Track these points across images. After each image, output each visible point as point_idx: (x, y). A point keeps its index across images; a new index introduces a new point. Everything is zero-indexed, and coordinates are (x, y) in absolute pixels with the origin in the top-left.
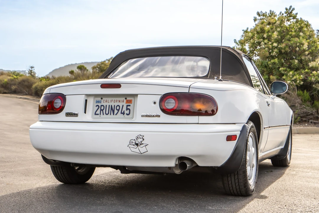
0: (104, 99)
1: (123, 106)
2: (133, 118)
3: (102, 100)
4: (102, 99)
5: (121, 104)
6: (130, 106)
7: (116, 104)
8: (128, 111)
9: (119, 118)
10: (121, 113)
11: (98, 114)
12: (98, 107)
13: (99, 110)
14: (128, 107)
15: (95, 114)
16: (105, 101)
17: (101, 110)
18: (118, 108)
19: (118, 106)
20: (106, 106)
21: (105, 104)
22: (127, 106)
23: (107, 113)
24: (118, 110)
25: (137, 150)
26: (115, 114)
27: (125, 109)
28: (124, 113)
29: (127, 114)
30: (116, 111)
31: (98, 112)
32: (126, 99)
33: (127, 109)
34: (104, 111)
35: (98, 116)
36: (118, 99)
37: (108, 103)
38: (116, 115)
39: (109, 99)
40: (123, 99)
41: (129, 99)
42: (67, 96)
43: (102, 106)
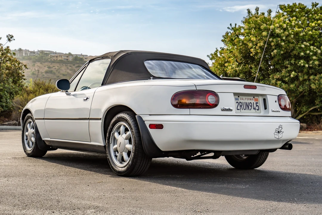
0: (240, 97)
1: (253, 103)
2: (261, 112)
3: (239, 98)
4: (239, 97)
5: (252, 102)
6: (258, 103)
7: (249, 101)
8: (257, 107)
9: (252, 112)
10: (254, 109)
11: (239, 109)
12: (237, 103)
13: (239, 106)
14: (257, 104)
15: (237, 109)
16: (241, 99)
17: (240, 106)
18: (251, 104)
19: (250, 103)
20: (243, 102)
21: (242, 101)
22: (256, 103)
23: (245, 108)
24: (251, 106)
25: (277, 137)
26: (250, 109)
27: (255, 105)
28: (255, 109)
29: (257, 109)
30: (250, 107)
31: (239, 108)
32: (254, 97)
33: (257, 106)
34: (242, 106)
35: (239, 111)
36: (250, 97)
37: (245, 100)
38: (251, 110)
39: (244, 98)
40: (252, 97)
41: (255, 98)
42: (218, 93)
43: (240, 102)
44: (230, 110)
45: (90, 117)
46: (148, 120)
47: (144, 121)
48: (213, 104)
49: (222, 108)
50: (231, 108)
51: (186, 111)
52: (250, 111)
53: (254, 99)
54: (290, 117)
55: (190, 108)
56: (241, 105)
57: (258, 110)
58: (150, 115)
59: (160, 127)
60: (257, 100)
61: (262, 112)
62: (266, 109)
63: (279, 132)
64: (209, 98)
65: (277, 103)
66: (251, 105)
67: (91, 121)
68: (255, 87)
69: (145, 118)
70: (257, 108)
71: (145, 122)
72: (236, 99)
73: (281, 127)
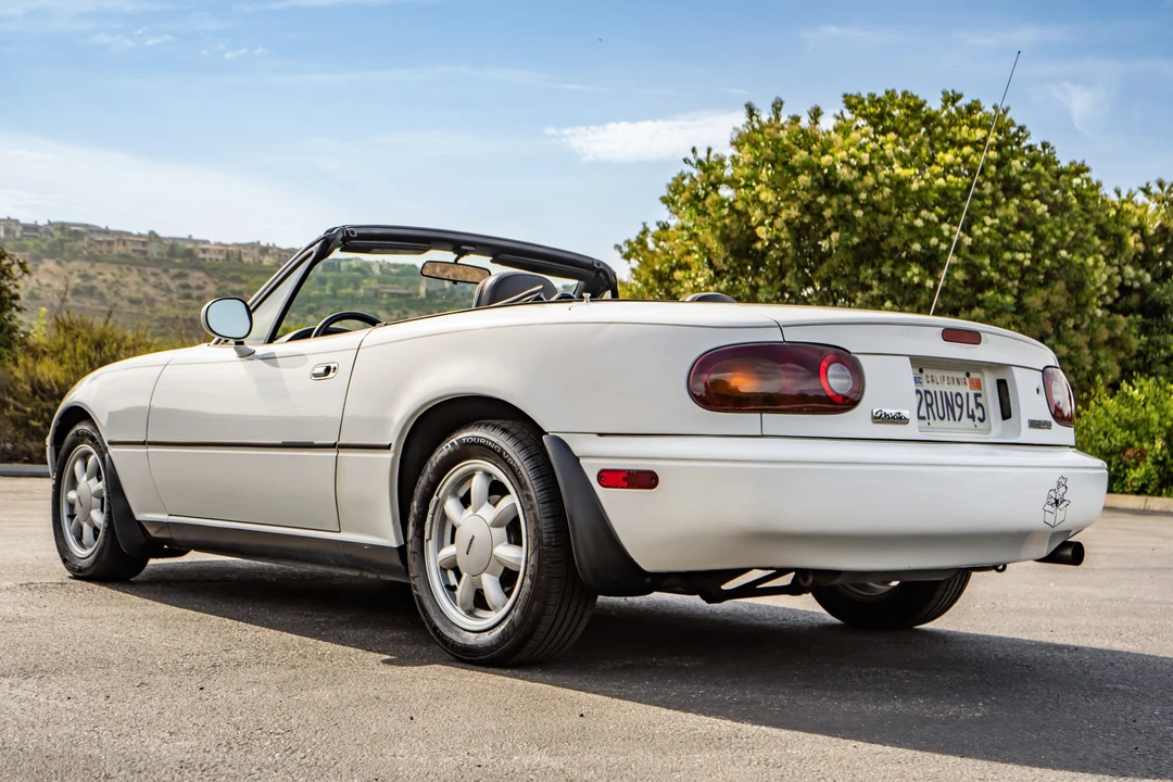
0: (925, 372)
1: (967, 394)
2: (990, 429)
3: (923, 376)
4: (922, 371)
5: (964, 390)
6: (980, 395)
7: (954, 389)
8: (980, 409)
9: (963, 429)
10: (969, 416)
11: (924, 418)
12: (919, 396)
13: (924, 404)
14: (979, 400)
15: (920, 418)
16: (929, 379)
17: (928, 406)
18: (959, 399)
19: (958, 394)
20: (935, 392)
21: (932, 388)
22: (977, 396)
23: (941, 415)
24: (961, 407)
25: (1050, 519)
26: (957, 418)
27: (972, 405)
28: (972, 417)
29: (979, 419)
30: (957, 411)
31: (923, 412)
32: (968, 375)
33: (978, 405)
34: (934, 407)
35: (925, 422)
36: (955, 375)
37: (942, 385)
38: (959, 420)
39: (938, 374)
40: (962, 375)
41: (973, 375)
42: (859, 357)
43: (927, 392)
44: (899, 420)
45: (342, 442)
46: (595, 455)
47: (577, 459)
48: (845, 397)
49: (875, 411)
50: (905, 413)
51: (748, 421)
52: (956, 424)
53: (967, 380)
54: (1071, 447)
55: (761, 411)
56: (929, 401)
57: (982, 420)
58: (601, 435)
59: (645, 480)
60: (977, 384)
61: (997, 428)
62: (1010, 417)
63: (1057, 502)
64: (830, 372)
65: (1042, 397)
66: (959, 403)
67: (343, 454)
68: (973, 338)
69: (578, 446)
70: (978, 413)
71: (582, 461)
72: (917, 381)
73: (1062, 483)
